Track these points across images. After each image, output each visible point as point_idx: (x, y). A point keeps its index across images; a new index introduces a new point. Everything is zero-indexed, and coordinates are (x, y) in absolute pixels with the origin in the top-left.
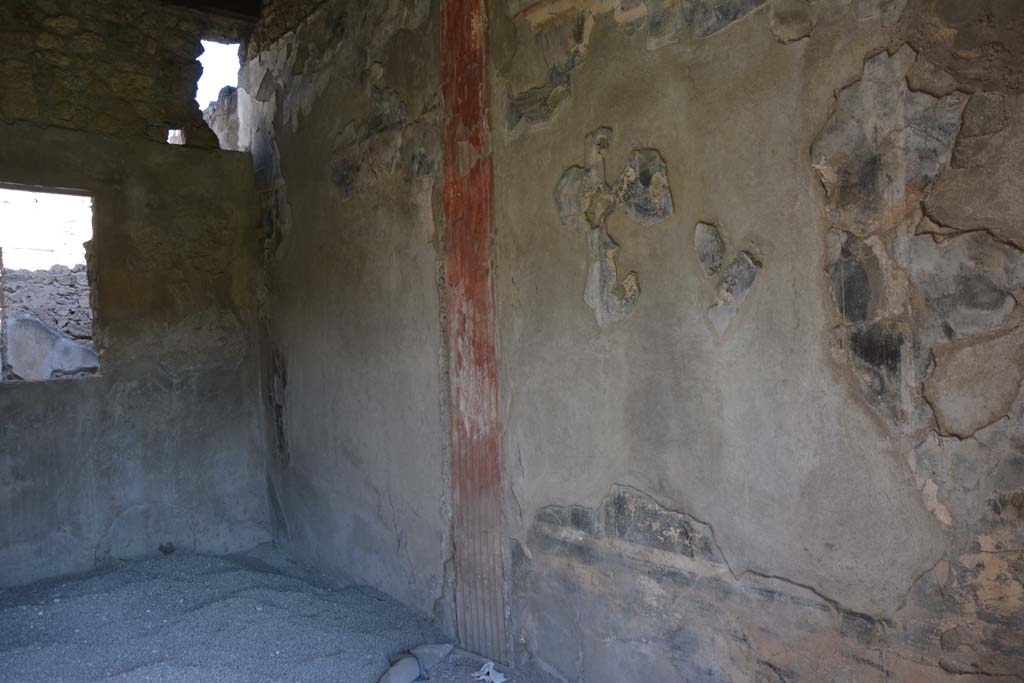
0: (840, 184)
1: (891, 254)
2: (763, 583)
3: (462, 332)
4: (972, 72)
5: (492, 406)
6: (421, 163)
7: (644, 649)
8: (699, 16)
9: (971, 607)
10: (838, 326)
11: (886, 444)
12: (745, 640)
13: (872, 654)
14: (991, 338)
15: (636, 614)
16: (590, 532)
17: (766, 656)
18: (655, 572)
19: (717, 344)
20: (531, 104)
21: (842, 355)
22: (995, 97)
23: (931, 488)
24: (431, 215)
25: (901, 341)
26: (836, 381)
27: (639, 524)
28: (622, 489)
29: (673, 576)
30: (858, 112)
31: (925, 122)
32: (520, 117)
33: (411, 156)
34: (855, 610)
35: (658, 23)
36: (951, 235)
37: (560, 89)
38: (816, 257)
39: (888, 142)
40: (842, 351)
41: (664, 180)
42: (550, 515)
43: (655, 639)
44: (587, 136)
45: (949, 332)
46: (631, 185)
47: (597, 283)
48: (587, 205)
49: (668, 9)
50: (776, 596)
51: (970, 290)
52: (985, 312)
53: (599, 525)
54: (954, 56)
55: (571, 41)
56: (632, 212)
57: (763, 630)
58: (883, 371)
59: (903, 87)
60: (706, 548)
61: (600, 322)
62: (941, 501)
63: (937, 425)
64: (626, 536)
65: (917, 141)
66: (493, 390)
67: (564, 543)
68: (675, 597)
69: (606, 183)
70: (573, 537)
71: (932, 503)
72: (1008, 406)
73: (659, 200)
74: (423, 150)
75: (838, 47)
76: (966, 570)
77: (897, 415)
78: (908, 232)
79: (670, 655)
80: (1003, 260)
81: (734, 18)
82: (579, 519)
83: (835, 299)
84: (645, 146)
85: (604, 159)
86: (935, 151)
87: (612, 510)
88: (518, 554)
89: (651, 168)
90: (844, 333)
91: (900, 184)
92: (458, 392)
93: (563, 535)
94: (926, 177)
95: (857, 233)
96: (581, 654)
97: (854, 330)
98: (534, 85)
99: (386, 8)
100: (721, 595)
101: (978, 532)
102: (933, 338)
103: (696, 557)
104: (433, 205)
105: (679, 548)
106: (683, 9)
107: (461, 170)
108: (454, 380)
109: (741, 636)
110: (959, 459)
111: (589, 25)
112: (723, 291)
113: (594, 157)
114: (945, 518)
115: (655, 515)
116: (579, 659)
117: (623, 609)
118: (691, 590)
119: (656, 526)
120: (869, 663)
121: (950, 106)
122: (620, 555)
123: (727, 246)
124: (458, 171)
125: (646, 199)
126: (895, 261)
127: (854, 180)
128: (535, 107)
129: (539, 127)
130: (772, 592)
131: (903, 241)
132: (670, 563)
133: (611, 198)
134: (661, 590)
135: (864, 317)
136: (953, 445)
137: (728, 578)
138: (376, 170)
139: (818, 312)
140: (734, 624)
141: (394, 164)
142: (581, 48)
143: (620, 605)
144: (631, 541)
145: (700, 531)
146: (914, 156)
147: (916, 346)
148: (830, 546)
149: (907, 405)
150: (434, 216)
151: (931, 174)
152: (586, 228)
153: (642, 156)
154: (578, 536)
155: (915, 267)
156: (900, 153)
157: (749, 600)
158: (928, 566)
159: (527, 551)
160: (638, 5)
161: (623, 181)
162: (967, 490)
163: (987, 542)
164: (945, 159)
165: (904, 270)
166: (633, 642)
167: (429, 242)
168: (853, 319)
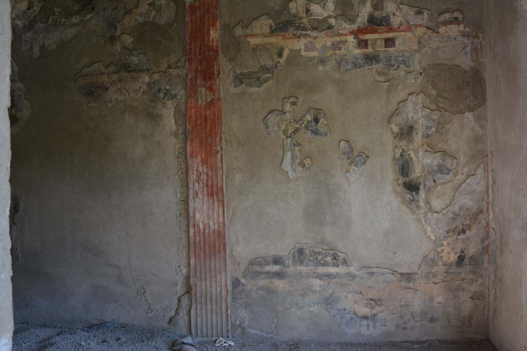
0: (400, 133)
1: (417, 157)
2: (369, 270)
3: (198, 180)
4: (441, 105)
5: (220, 216)
6: (166, 94)
7: (312, 309)
8: (343, 63)
9: (441, 263)
10: (398, 179)
11: (414, 217)
12: (361, 293)
13: (411, 285)
14: (446, 183)
15: (308, 295)
16: (284, 265)
17: (370, 297)
18: (319, 276)
19: (349, 186)
20: (249, 78)
21: (400, 189)
22: (447, 114)
23: (429, 229)
24: (173, 121)
25: (420, 184)
26: (397, 198)
27: (311, 258)
28: (302, 245)
29: (329, 276)
30: (406, 110)
31: (428, 118)
32: (242, 83)
33: (157, 89)
34: (403, 272)
35: (324, 61)
36: (436, 152)
37: (268, 75)
38: (390, 156)
39: (416, 122)
40: (400, 188)
41: (326, 122)
42: (259, 262)
43: (318, 303)
44: (284, 99)
45: (435, 181)
46: (309, 122)
47: (290, 161)
48: (284, 127)
49: (329, 57)
50: (375, 274)
51: (441, 169)
52: (445, 176)
53: (289, 262)
54: (436, 99)
55: (276, 57)
56: (309, 133)
57: (369, 288)
58: (414, 193)
59: (421, 105)
60: (345, 262)
61: (291, 177)
62: (432, 232)
63: (430, 209)
64: (304, 264)
65: (425, 123)
66: (221, 208)
67: (268, 273)
68: (329, 284)
69: (294, 119)
70: (274, 269)
71: (429, 233)
72: (451, 203)
73: (323, 130)
74: (168, 87)
75: (400, 88)
76: (439, 252)
77: (418, 207)
78: (423, 150)
79: (326, 307)
80: (450, 161)
81: (359, 68)
82: (277, 261)
83: (397, 170)
84: (316, 107)
85: (293, 110)
86: (431, 127)
87: (296, 255)
88: (236, 283)
89: (319, 116)
90: (400, 182)
91: (420, 135)
92: (195, 209)
93: (267, 270)
94: (428, 134)
95: (406, 149)
96: (275, 321)
97: (404, 180)
98: (251, 70)
99: (137, 6)
100: (351, 278)
101: (443, 240)
102: (430, 183)
103: (340, 267)
104: (174, 116)
105: (331, 264)
106: (336, 59)
107: (200, 101)
108: (191, 204)
109: (359, 292)
110: (437, 219)
111: (286, 53)
112: (353, 166)
113: (288, 107)
114: (433, 238)
115: (319, 253)
116: (274, 323)
117: (301, 295)
118: (337, 280)
119: (319, 258)
120: (411, 288)
121: (436, 114)
122: (300, 273)
123: (355, 150)
124: (197, 101)
125: (316, 128)
126: (418, 159)
127: (405, 132)
128: (252, 80)
129: (254, 89)
130: (373, 273)
131: (421, 153)
132: (326, 271)
133: (297, 126)
134: (322, 283)
135: (408, 176)
136: (436, 215)
137: (354, 272)
138: (124, 92)
139: (391, 174)
140: (357, 288)
141: (141, 91)
142: (281, 61)
143: (299, 294)
144: (306, 266)
145: (342, 256)
146: (425, 127)
147: (425, 186)
148: (395, 253)
149: (422, 204)
150: (176, 122)
151: (430, 134)
152: (284, 137)
153: (314, 111)
154: (276, 268)
155: (425, 161)
156: (420, 126)
157: (363, 278)
158: (427, 253)
159: (243, 281)
160: (313, 51)
161: (304, 120)
162: (439, 228)
163: (445, 243)
164: (434, 129)
165: (421, 162)
166: (306, 307)
167: (171, 135)
168: (404, 177)
